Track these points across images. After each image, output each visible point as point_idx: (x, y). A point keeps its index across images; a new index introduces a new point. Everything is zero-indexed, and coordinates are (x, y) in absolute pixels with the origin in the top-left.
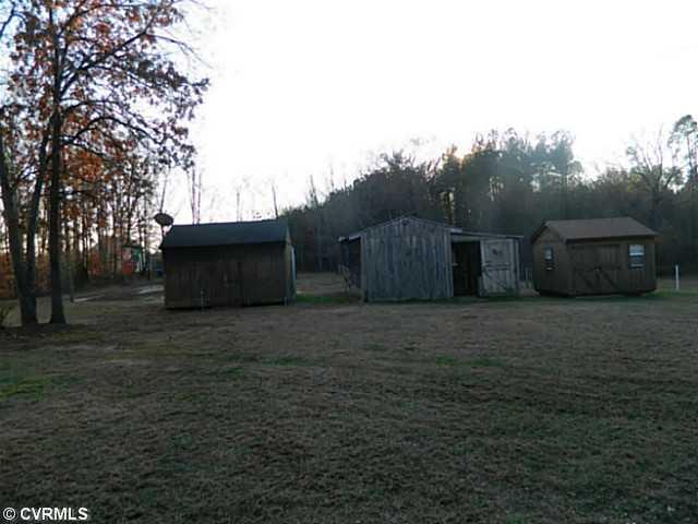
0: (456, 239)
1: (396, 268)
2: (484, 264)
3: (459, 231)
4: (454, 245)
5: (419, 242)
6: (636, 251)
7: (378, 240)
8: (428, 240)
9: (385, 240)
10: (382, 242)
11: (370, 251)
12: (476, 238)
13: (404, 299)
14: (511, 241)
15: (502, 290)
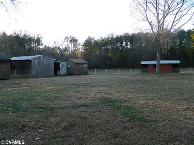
0: (55, 61)
1: (41, 68)
2: (60, 68)
3: (56, 60)
4: (55, 63)
5: (47, 62)
6: (85, 66)
7: (37, 61)
8: (49, 62)
9: (39, 61)
10: (38, 61)
11: (35, 64)
12: (59, 62)
13: (43, 76)
14: (66, 62)
15: (64, 74)
